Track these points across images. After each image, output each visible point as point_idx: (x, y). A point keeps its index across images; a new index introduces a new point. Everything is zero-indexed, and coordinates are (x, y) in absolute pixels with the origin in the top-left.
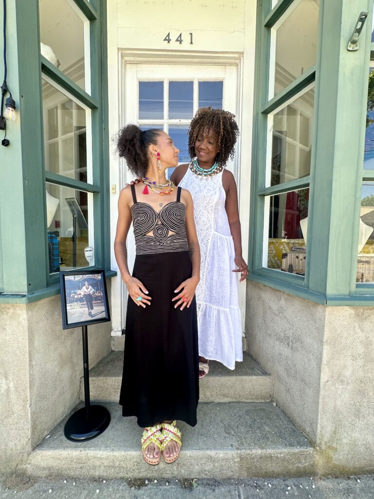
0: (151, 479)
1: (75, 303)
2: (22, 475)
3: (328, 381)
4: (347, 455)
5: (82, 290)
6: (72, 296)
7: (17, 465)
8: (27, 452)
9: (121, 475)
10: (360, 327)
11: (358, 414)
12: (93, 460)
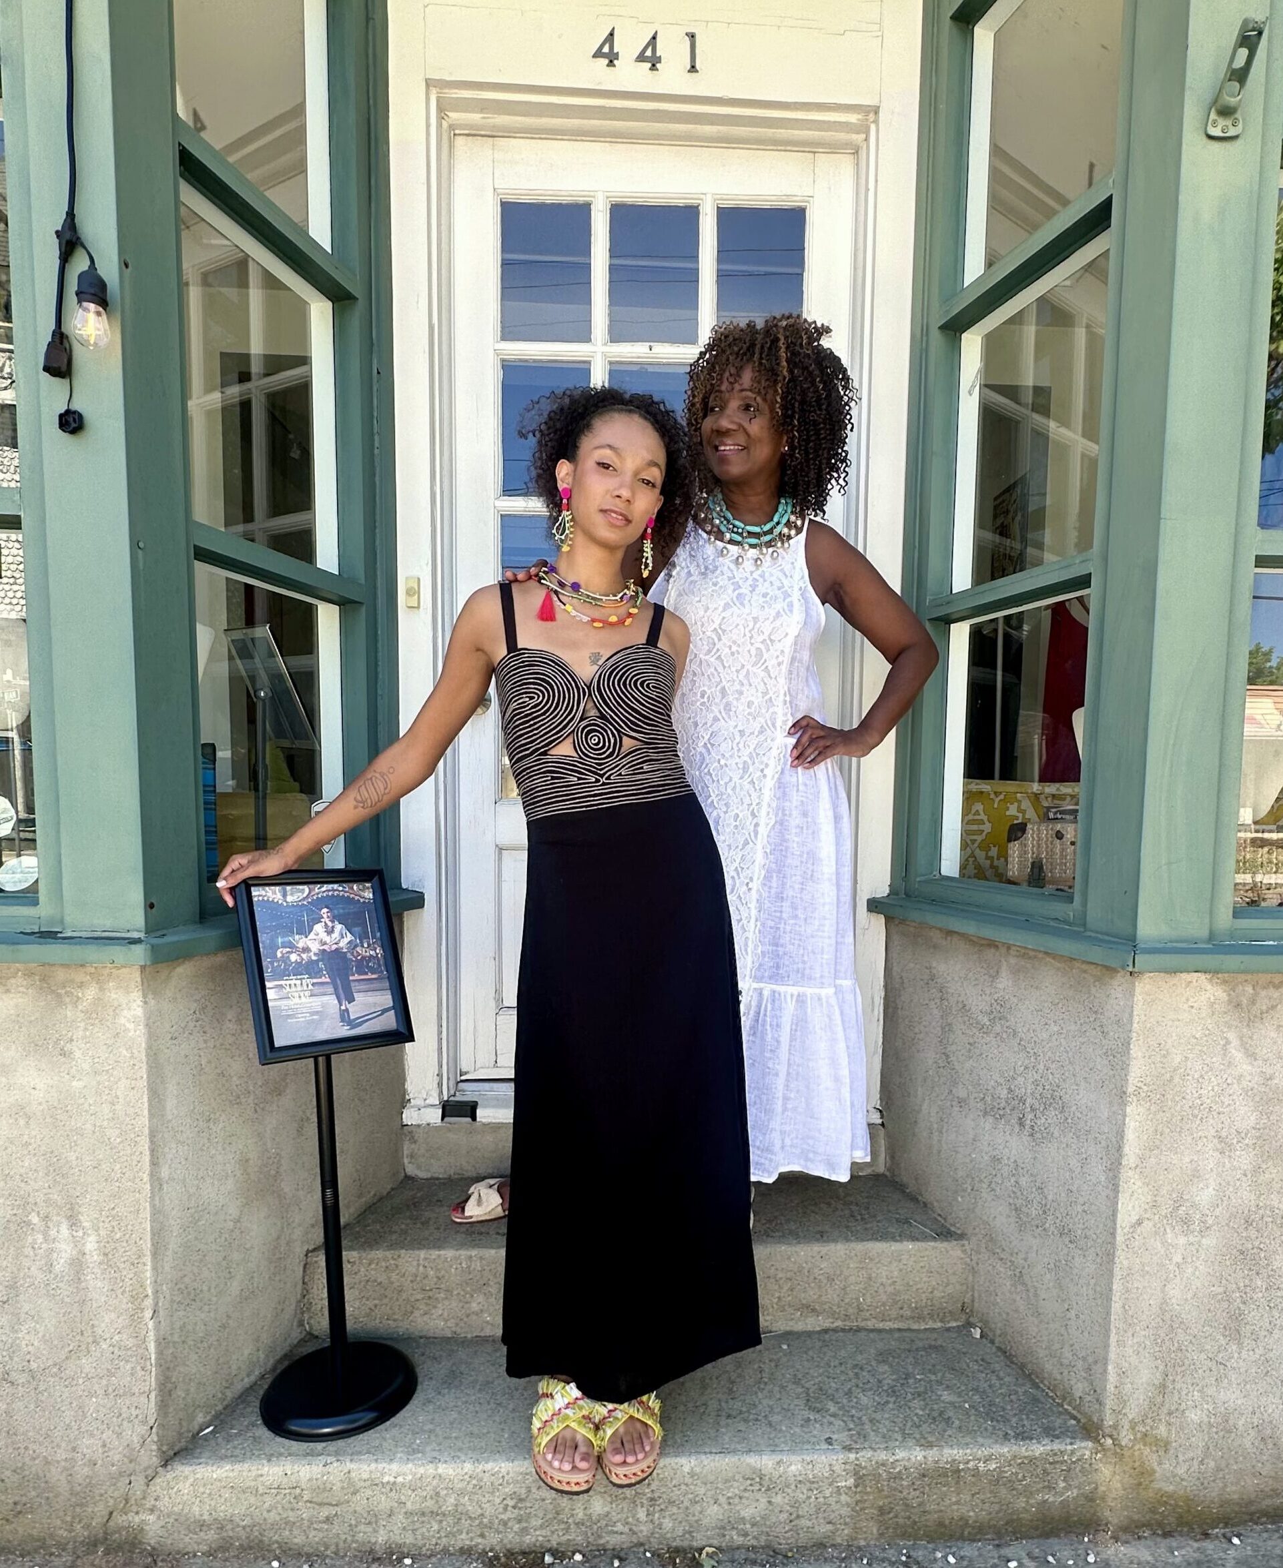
0: (563, 1552)
1: (294, 981)
2: (127, 1547)
3: (1139, 1223)
4: (1202, 1462)
5: (312, 936)
6: (279, 955)
7: (111, 1513)
8: (146, 1469)
9: (464, 1540)
10: (1243, 1045)
11: (1235, 1328)
12: (369, 1492)
